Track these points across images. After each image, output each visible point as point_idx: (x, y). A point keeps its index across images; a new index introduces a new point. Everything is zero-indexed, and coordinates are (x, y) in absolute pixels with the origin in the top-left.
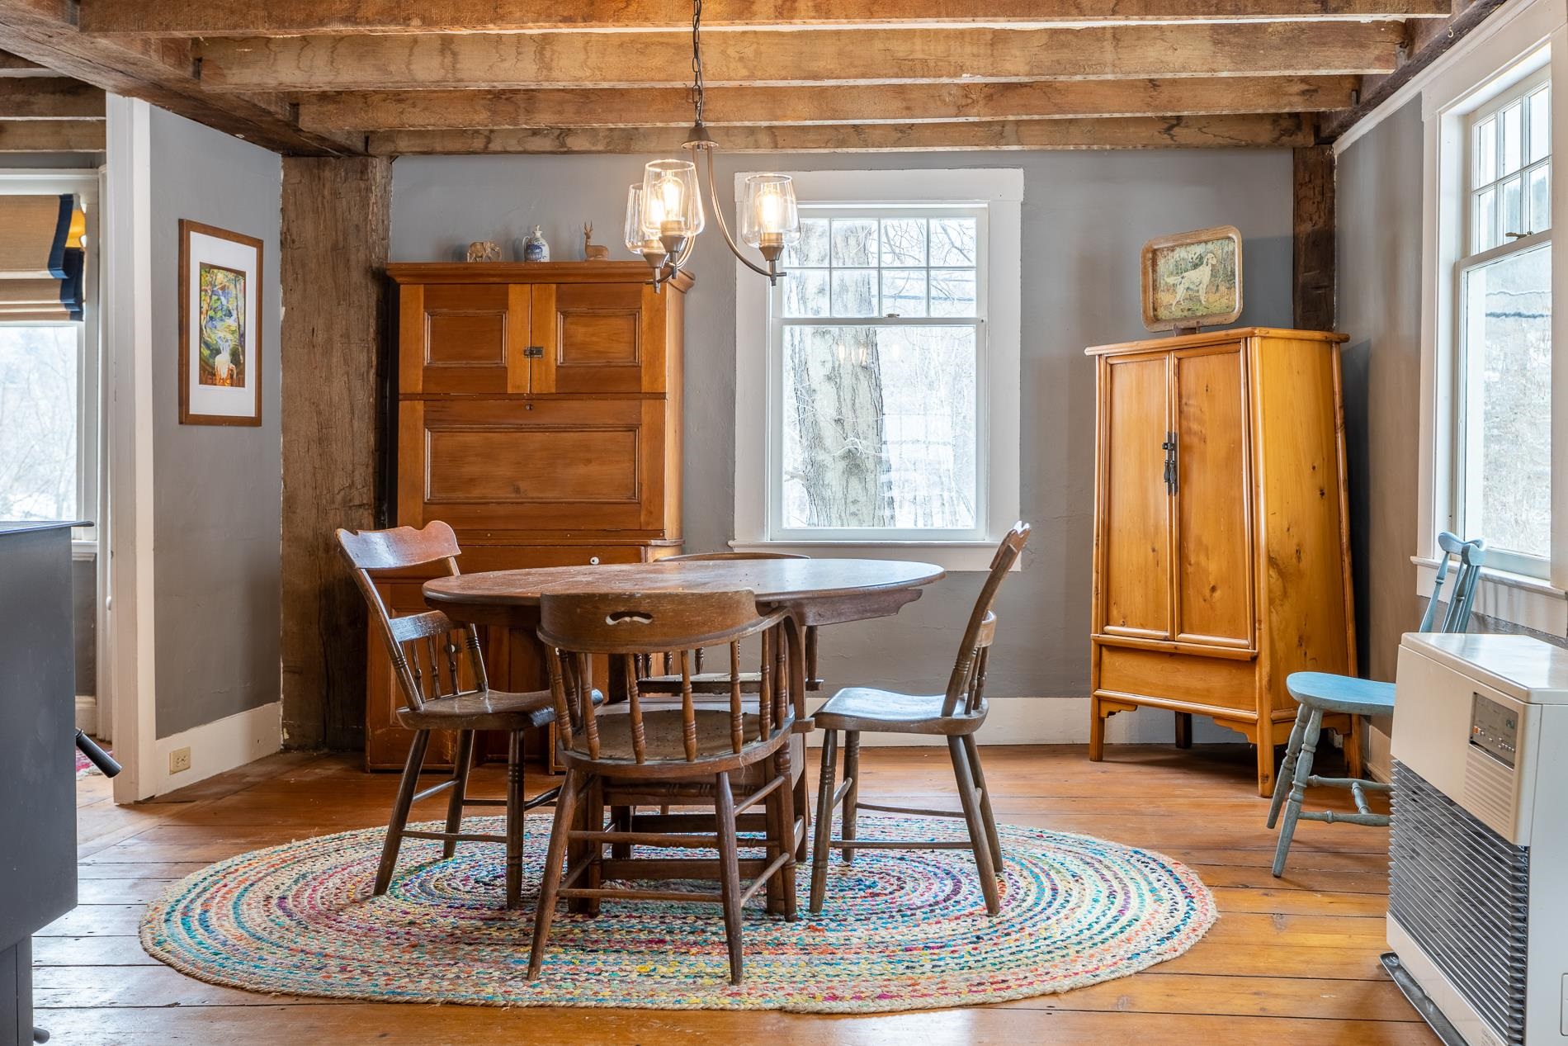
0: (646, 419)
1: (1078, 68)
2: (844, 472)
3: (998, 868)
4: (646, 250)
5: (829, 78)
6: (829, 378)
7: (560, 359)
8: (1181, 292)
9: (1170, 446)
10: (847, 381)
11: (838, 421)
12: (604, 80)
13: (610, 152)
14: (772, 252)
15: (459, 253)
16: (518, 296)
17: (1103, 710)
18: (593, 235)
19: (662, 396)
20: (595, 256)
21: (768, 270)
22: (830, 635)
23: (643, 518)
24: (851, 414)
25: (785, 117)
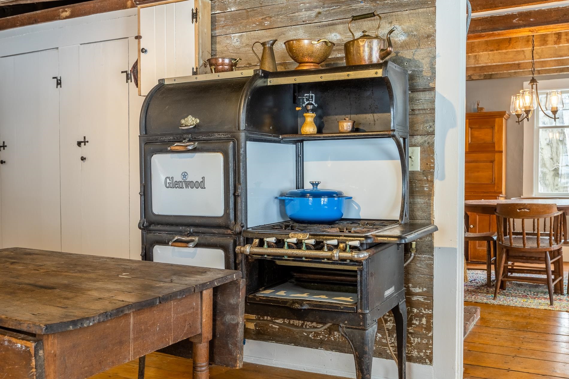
0: (497, 159)
2: (553, 176)
4: (516, 113)
5: (565, 56)
6: (548, 144)
7: (470, 141)
10: (555, 145)
11: (552, 159)
12: (494, 63)
13: (485, 79)
14: (555, 112)
18: (480, 104)
19: (501, 152)
20: (481, 111)
21: (554, 117)
23: (495, 188)
24: (556, 156)
25: (546, 66)
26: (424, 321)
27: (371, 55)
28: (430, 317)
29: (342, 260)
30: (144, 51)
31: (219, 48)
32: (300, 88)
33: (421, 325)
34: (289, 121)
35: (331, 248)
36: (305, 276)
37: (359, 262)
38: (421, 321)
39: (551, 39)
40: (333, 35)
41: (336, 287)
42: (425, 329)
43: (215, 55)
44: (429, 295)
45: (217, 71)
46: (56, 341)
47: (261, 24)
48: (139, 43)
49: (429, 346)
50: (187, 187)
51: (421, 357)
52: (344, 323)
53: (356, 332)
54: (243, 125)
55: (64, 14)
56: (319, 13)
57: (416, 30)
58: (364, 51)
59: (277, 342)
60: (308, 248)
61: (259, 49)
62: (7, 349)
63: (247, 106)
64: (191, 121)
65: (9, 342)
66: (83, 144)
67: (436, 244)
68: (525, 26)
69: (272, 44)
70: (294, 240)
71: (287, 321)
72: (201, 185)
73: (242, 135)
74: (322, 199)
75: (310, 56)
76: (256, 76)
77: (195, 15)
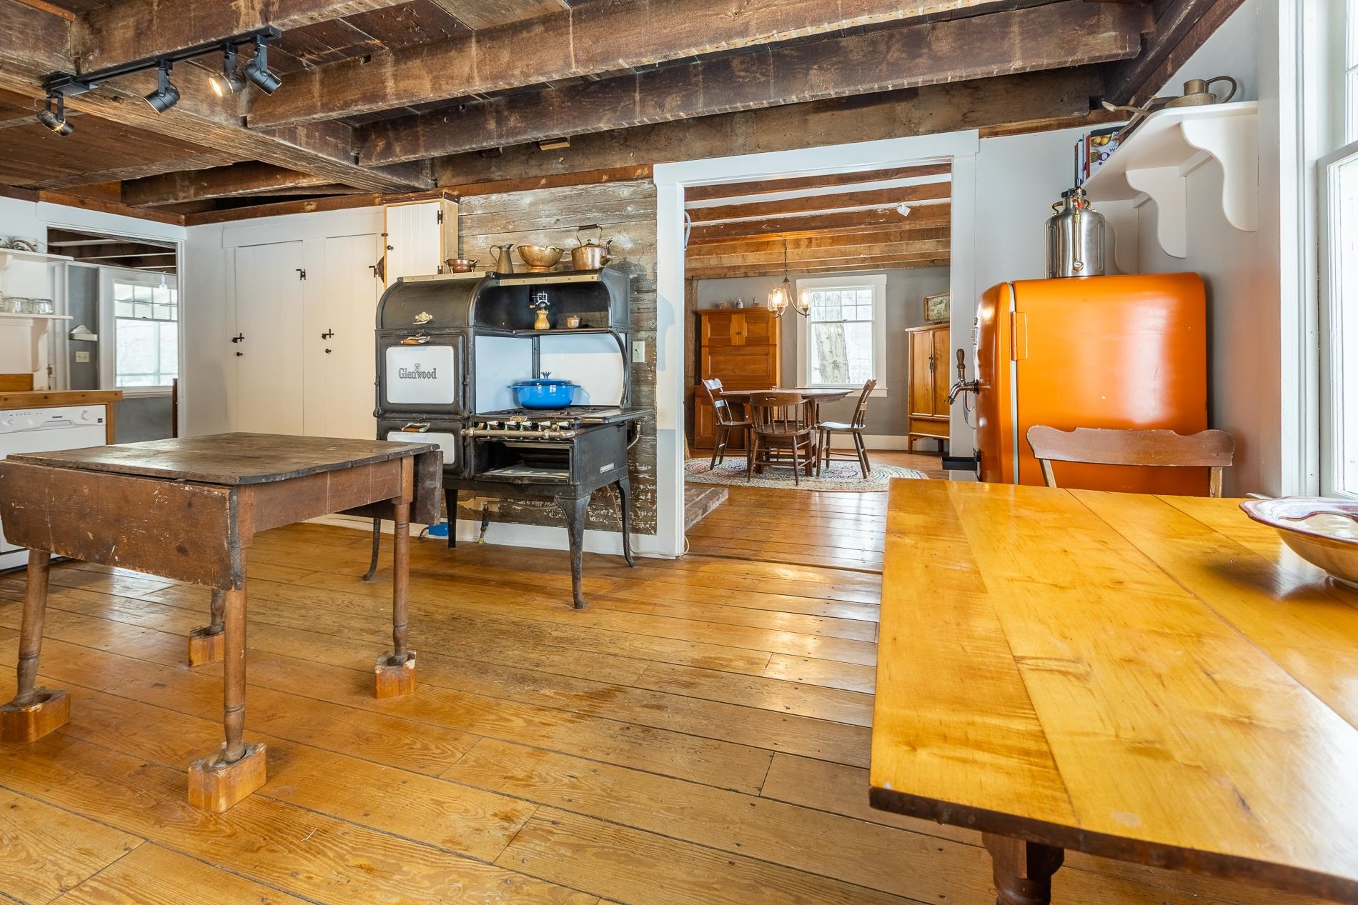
0: (771, 352)
1: (896, 251)
2: (833, 368)
3: (869, 471)
6: (828, 340)
7: (746, 335)
8: (936, 311)
9: (931, 358)
10: (833, 339)
11: (831, 352)
13: (760, 276)
14: (806, 310)
15: (717, 306)
16: (734, 318)
17: (913, 439)
18: (755, 300)
19: (775, 345)
20: (756, 306)
21: (805, 314)
22: (824, 407)
23: (770, 378)
24: (835, 350)
25: (810, 266)
26: (649, 496)
27: (593, 261)
28: (654, 492)
29: (552, 439)
30: (389, 248)
31: (466, 247)
32: (535, 289)
33: (646, 500)
34: (525, 317)
35: (544, 428)
36: (531, 456)
37: (569, 440)
38: (646, 495)
39: (804, 243)
40: (570, 240)
41: (558, 465)
42: (651, 503)
43: (462, 254)
44: (653, 472)
45: (455, 271)
46: (253, 494)
47: (505, 227)
48: (386, 240)
49: (653, 518)
50: (419, 377)
51: (647, 528)
52: (558, 494)
53: (569, 501)
54: (472, 321)
55: (309, 207)
56: (558, 220)
57: (641, 240)
58: (587, 258)
59: (520, 522)
60: (526, 428)
61: (496, 252)
62: (206, 497)
63: (477, 304)
64: (424, 317)
65: (208, 491)
66: (328, 336)
67: (658, 427)
68: (772, 232)
69: (509, 248)
70: (513, 423)
71: (528, 503)
72: (432, 375)
73: (471, 331)
74: (551, 388)
75: (540, 260)
76: (488, 277)
77: (440, 217)
